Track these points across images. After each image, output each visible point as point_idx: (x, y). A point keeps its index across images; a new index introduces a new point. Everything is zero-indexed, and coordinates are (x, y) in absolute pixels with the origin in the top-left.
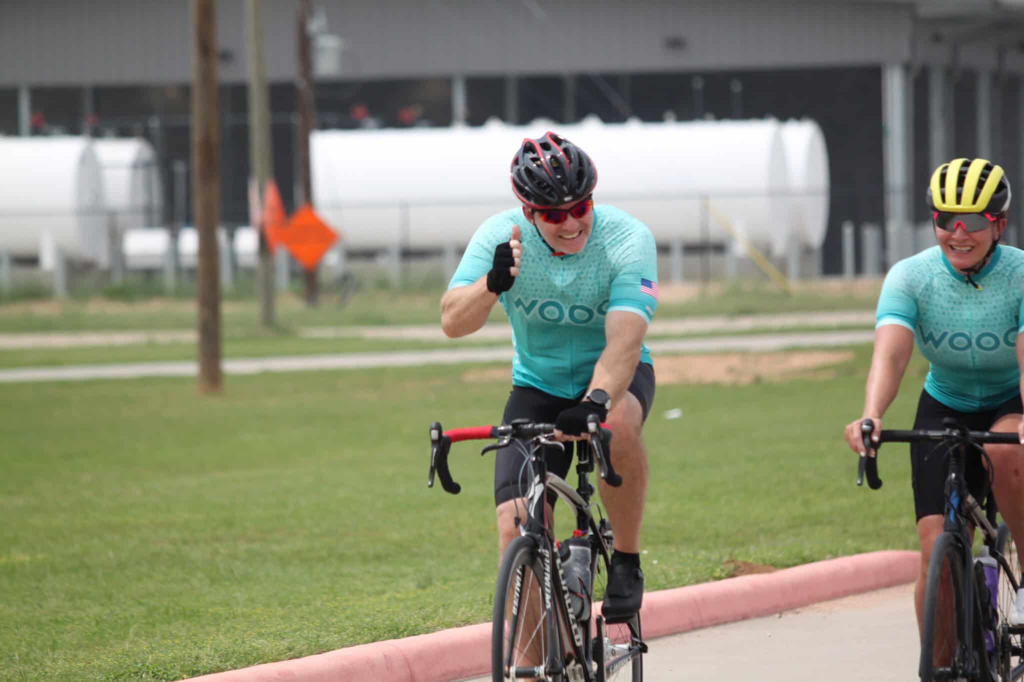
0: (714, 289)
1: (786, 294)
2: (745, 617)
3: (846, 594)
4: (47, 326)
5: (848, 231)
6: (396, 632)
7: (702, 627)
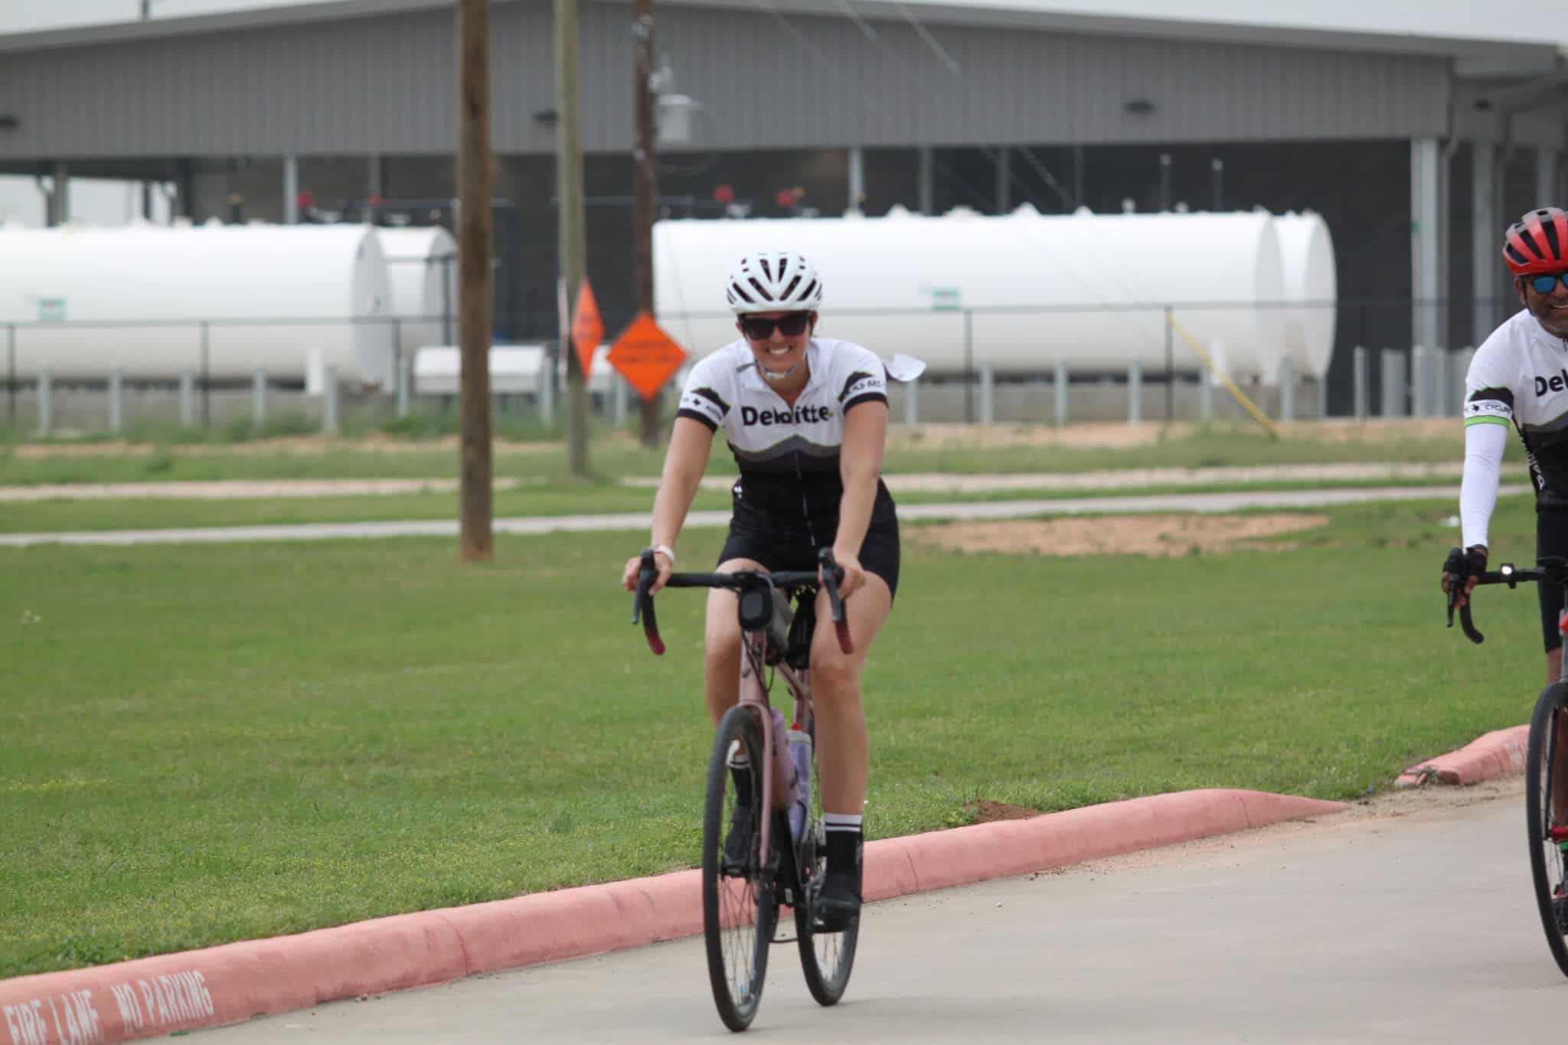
0: (1179, 431)
1: (1273, 438)
2: (983, 878)
7: (917, 890)
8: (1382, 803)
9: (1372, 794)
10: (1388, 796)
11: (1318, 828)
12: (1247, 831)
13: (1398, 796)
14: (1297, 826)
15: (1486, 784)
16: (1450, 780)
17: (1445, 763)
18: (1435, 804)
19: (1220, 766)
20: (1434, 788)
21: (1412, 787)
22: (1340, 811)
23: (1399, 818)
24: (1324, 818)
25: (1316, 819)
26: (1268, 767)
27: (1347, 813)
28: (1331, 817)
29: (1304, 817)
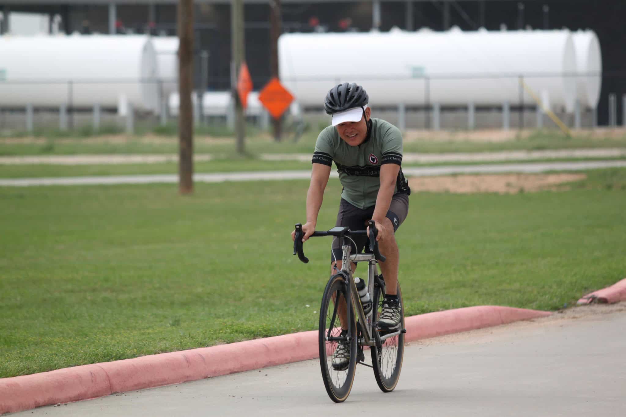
0: (526, 133)
1: (568, 137)
3: (447, 333)
4: (113, 151)
5: (612, 99)
6: (108, 358)
8: (569, 312)
9: (565, 308)
10: (573, 309)
11: (536, 324)
12: (501, 325)
13: (578, 309)
14: (525, 323)
15: (621, 303)
16: (604, 301)
17: (601, 293)
18: (594, 313)
19: (496, 295)
20: (596, 305)
21: (584, 304)
22: (548, 316)
23: (575, 319)
24: (539, 319)
25: (536, 319)
26: (518, 295)
27: (551, 317)
28: (543, 319)
29: (529, 319)
